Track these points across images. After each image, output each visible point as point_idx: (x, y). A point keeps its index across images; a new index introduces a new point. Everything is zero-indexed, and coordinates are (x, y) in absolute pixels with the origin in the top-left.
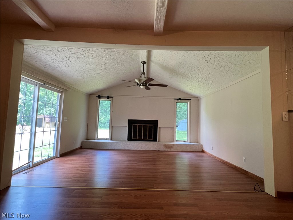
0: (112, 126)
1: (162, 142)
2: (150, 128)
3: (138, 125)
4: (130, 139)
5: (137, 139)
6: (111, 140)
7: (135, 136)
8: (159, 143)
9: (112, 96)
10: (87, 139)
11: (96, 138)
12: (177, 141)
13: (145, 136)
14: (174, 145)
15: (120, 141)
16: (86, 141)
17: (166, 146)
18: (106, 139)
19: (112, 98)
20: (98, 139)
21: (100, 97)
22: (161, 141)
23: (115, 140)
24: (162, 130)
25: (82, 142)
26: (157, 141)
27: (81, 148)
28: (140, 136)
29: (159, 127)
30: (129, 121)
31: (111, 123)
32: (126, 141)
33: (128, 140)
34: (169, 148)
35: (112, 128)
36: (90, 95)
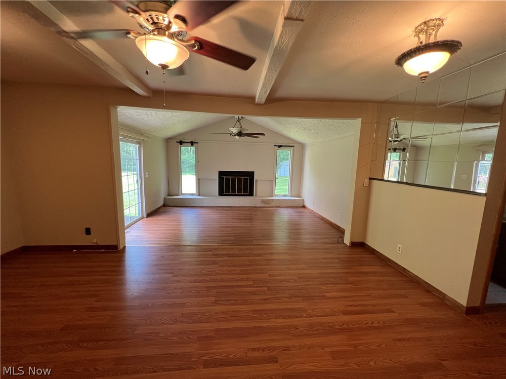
0: (199, 179)
1: (259, 197)
2: (246, 180)
3: (230, 177)
4: (221, 193)
5: (230, 193)
6: (199, 195)
7: (227, 191)
8: (256, 198)
9: (197, 141)
10: (169, 195)
11: (180, 194)
12: (276, 196)
13: (239, 191)
14: (272, 200)
15: (210, 196)
16: (168, 197)
17: (263, 201)
18: (192, 195)
19: (196, 144)
20: (182, 194)
21: (181, 143)
22: (258, 195)
23: (203, 196)
24: (259, 183)
25: (165, 199)
26: (253, 196)
27: (164, 205)
28: (234, 191)
29: (256, 180)
30: (220, 172)
31: (197, 175)
32: (217, 196)
33: (219, 195)
34: (267, 204)
35: (199, 181)
36: (168, 140)
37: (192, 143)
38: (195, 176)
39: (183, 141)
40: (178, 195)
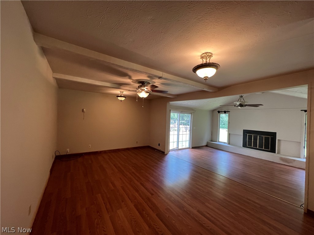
0: (230, 134)
2: (267, 139)
3: (253, 135)
4: (244, 145)
6: (229, 144)
8: (278, 155)
9: (229, 111)
10: (212, 141)
13: (261, 146)
14: (294, 160)
15: (236, 146)
16: (210, 142)
17: (282, 159)
18: (225, 143)
19: (229, 113)
20: (219, 142)
21: (219, 112)
23: (232, 145)
24: (282, 142)
25: (208, 143)
26: (275, 152)
27: (207, 146)
28: (255, 145)
29: (278, 140)
30: (244, 131)
31: (228, 131)
32: (241, 147)
33: (243, 146)
34: (288, 163)
35: (229, 135)
36: (213, 111)
37: (225, 112)
38: (227, 132)
39: (220, 111)
40: (216, 142)
